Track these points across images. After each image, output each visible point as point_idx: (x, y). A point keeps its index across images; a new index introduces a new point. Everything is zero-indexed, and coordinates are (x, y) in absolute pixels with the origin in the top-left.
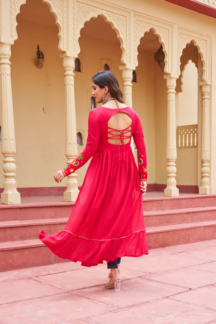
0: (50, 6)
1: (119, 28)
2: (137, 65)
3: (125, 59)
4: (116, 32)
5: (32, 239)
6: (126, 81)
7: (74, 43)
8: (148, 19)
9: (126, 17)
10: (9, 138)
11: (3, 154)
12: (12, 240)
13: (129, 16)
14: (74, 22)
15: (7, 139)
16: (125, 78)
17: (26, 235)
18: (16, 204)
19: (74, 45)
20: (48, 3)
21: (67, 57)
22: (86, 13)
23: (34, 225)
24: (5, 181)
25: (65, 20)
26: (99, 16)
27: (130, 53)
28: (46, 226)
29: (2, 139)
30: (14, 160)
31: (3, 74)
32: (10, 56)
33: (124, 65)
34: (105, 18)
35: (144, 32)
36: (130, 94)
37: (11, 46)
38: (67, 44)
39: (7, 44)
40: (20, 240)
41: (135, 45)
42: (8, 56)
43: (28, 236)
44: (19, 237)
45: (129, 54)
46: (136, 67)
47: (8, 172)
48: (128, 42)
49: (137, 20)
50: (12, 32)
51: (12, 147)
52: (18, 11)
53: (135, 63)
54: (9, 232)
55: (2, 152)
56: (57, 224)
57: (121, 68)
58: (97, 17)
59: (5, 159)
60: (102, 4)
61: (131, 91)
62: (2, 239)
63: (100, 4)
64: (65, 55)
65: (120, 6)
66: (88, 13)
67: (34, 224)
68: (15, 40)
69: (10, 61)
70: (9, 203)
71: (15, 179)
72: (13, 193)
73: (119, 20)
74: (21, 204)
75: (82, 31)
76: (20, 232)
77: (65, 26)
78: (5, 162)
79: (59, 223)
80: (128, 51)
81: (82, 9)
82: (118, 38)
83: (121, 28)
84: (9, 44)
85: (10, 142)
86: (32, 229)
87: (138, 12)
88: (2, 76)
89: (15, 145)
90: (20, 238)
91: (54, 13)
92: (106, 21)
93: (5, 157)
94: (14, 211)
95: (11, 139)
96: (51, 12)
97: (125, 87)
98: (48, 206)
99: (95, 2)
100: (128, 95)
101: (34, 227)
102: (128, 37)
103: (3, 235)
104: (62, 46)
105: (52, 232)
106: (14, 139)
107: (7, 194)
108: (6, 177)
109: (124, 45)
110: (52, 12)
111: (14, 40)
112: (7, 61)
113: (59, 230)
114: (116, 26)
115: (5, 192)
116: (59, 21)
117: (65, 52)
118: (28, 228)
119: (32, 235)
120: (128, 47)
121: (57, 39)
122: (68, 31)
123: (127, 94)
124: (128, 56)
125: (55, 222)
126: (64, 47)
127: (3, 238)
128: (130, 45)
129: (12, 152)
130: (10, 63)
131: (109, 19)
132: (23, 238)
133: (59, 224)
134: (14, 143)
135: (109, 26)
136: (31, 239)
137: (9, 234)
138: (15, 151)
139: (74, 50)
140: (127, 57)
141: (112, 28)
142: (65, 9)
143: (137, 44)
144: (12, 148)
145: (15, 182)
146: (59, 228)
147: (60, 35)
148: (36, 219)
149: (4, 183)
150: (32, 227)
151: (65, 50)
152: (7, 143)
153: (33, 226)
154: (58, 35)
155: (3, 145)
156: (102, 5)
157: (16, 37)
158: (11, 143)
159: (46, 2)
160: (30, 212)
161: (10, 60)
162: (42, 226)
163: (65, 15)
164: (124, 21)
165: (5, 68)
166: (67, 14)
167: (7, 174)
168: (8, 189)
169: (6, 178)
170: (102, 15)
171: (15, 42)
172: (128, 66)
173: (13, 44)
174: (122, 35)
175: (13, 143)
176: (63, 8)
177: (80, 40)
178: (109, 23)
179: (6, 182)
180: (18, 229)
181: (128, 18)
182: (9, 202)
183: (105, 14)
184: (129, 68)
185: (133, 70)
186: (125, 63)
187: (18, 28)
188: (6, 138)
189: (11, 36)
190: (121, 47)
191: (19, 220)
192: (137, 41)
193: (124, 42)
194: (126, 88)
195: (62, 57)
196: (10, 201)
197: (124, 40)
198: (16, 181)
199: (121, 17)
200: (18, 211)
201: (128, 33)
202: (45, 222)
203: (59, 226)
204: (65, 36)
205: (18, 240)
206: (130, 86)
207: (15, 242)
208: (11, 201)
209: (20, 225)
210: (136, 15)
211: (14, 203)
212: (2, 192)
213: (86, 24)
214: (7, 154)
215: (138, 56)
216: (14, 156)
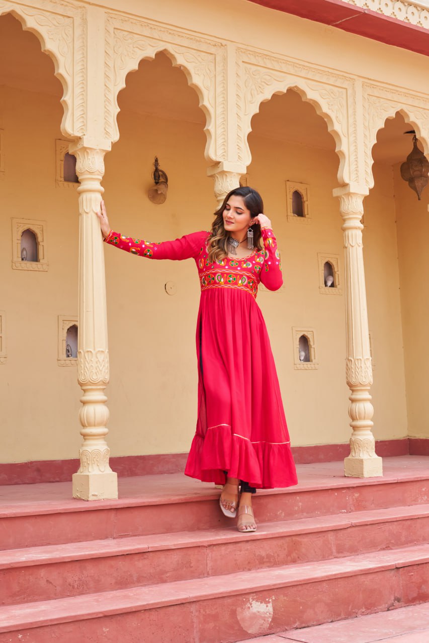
0: (189, 74)
1: (332, 111)
2: (372, 184)
3: (346, 173)
4: (326, 120)
5: (145, 585)
6: (350, 219)
7: (238, 145)
8: (393, 93)
9: (346, 89)
10: (94, 349)
11: (81, 385)
12: (98, 588)
13: (353, 88)
14: (238, 103)
15: (91, 352)
16: (348, 214)
17: (131, 576)
18: (108, 500)
19: (238, 148)
20: (184, 67)
21: (223, 173)
22: (263, 83)
23: (150, 550)
24: (83, 445)
25: (220, 100)
26: (290, 90)
27: (356, 161)
28: (178, 551)
29: (80, 352)
30: (104, 398)
31: (87, 213)
32: (103, 175)
33: (345, 185)
34: (304, 92)
35: (386, 119)
36: (359, 246)
37: (104, 153)
38: (223, 147)
39: (96, 150)
40: (116, 590)
41: (366, 145)
42: (98, 175)
43: (135, 579)
44: (113, 581)
45: (355, 163)
46: (371, 190)
47: (90, 425)
48: (352, 139)
49: (368, 95)
50: (107, 126)
51: (101, 368)
52: (123, 85)
53: (367, 182)
54: (91, 570)
55: (78, 380)
56: (204, 546)
57: (336, 192)
58: (285, 91)
59: (84, 396)
60: (295, 65)
61: (360, 241)
62: (73, 587)
63: (291, 65)
64: (220, 170)
65: (334, 69)
66: (267, 83)
67: (152, 547)
68: (113, 141)
69: (102, 186)
70: (91, 498)
71: (105, 441)
72: (100, 473)
73: (332, 95)
74: (119, 498)
75: (255, 120)
76: (117, 569)
77: (220, 110)
78: (84, 403)
79: (209, 544)
80: (352, 158)
81: (254, 76)
82: (332, 133)
83: (337, 111)
84: (100, 150)
85: (97, 358)
86: (146, 562)
87: (370, 79)
88: (84, 217)
89: (107, 365)
90: (116, 583)
91: (197, 87)
92: (303, 99)
93: (85, 391)
94: (102, 516)
95: (99, 351)
96: (189, 84)
97: (346, 232)
98: (180, 501)
99: (281, 62)
100: (355, 248)
101: (151, 554)
102: (351, 129)
103: (77, 579)
104: (213, 151)
105: (192, 565)
106: (107, 350)
107: (88, 476)
108: (85, 436)
109: (344, 146)
110: (193, 84)
111: (112, 143)
112: (97, 185)
113: (208, 561)
114: (325, 108)
115: (82, 472)
116: (207, 101)
117: (219, 163)
118: (136, 557)
119: (145, 575)
120: (352, 148)
121: (202, 138)
122: (225, 120)
123: (352, 246)
124: (353, 167)
125: (200, 542)
126: (217, 154)
127: (76, 586)
128: (356, 146)
129: (101, 379)
130: (102, 189)
131: (311, 94)
132: (123, 583)
133: (210, 546)
134: (107, 360)
135: (311, 107)
136: (141, 586)
137: (91, 576)
138: (107, 377)
139: (239, 158)
140: (350, 170)
141: (318, 113)
142: (219, 78)
143: (370, 142)
144: (101, 371)
145: (106, 447)
146: (210, 555)
147: (208, 130)
148: (154, 534)
149: (81, 451)
150: (145, 557)
151: (218, 160)
152: (91, 361)
153: (147, 554)
154: (205, 129)
155: (82, 365)
156: (296, 67)
157: (116, 136)
158: (98, 361)
159: (181, 66)
160: (139, 517)
161: (102, 184)
162: (168, 553)
163: (219, 89)
164: (343, 98)
165: (91, 200)
166: (224, 87)
167: (88, 430)
168: (89, 464)
169: (85, 439)
170: (296, 87)
171: (114, 145)
172: (352, 189)
173: (110, 149)
174: (338, 126)
175: (103, 361)
176: (215, 76)
177: (251, 138)
178: (311, 102)
179: (85, 448)
180: (112, 562)
181: (350, 92)
182: (90, 495)
183: (302, 85)
184: (356, 192)
185: (363, 195)
186: (347, 181)
187: (120, 118)
188: (89, 350)
189: (107, 134)
190: (336, 151)
191: (114, 538)
192: (370, 136)
193: (344, 140)
194: (350, 233)
195: (213, 174)
196: (93, 493)
197: (343, 134)
198: (109, 447)
199: (336, 89)
200: (112, 515)
201: (351, 120)
202: (176, 543)
203: (208, 551)
204: (220, 131)
205: (112, 589)
206: (359, 228)
207: (104, 594)
208: (96, 493)
209: (116, 552)
210: (366, 86)
211: (102, 497)
212: (76, 472)
213: (263, 105)
214: (90, 385)
215: (375, 168)
216: (104, 389)
